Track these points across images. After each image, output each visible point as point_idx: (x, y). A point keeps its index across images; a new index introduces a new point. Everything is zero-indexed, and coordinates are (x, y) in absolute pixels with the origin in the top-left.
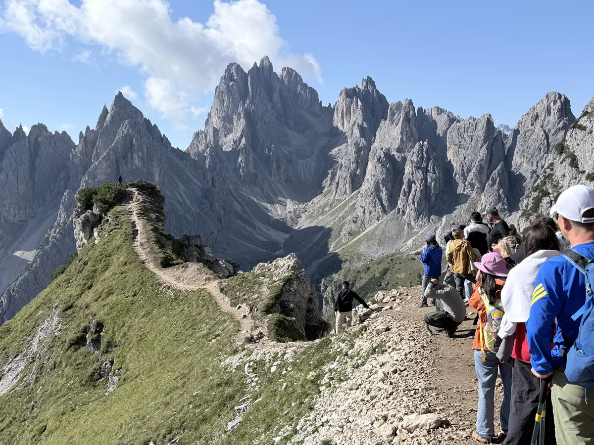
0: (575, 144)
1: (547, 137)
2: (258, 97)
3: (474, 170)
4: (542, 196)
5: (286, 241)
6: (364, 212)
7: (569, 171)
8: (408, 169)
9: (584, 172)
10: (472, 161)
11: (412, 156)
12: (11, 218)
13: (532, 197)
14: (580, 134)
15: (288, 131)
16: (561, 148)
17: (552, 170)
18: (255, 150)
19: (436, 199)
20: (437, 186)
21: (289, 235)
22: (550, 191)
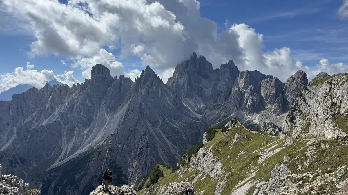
0: (305, 95)
1: (298, 87)
2: (192, 67)
3: (271, 96)
4: (294, 110)
5: (202, 118)
6: (230, 110)
7: (303, 103)
8: (246, 95)
9: (308, 104)
10: (270, 93)
11: (248, 90)
12: (113, 106)
13: (291, 110)
14: (307, 92)
15: (201, 78)
16: (301, 96)
17: (298, 102)
18: (190, 85)
19: (256, 106)
20: (257, 101)
21: (202, 115)
22: (297, 109)
